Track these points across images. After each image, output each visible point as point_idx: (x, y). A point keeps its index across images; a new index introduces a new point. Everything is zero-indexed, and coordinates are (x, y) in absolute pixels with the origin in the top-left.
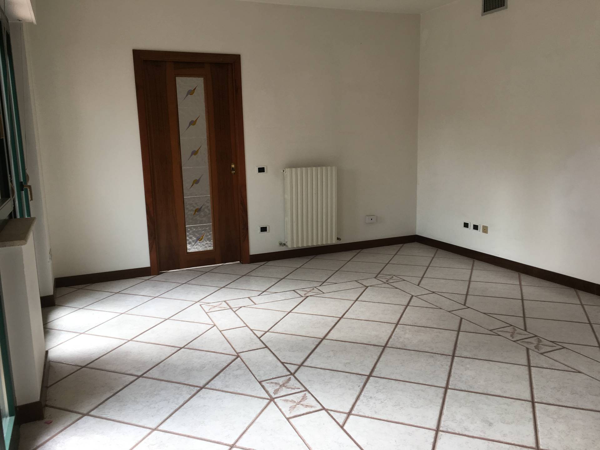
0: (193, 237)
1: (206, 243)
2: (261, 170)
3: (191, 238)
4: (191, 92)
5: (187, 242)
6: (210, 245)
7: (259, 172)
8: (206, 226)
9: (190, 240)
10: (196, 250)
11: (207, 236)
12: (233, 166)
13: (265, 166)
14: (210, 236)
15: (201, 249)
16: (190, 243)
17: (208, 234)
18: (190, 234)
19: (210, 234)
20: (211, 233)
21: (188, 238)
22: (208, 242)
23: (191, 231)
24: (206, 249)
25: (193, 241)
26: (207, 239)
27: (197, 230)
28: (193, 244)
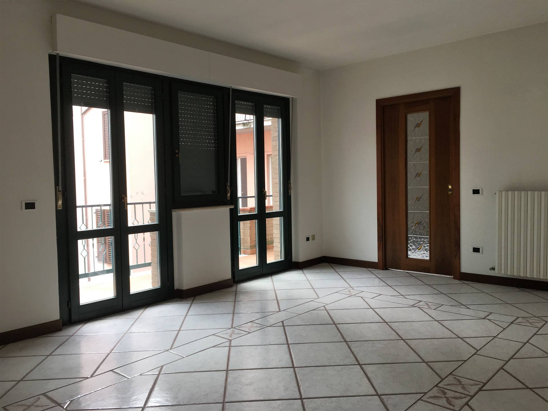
0: (413, 246)
1: (424, 252)
2: (476, 192)
3: (411, 246)
4: (418, 125)
5: (409, 249)
6: (427, 255)
7: (473, 194)
8: (424, 238)
9: (411, 248)
10: (415, 257)
11: (425, 247)
12: (450, 187)
13: (480, 188)
14: (427, 248)
15: (419, 257)
16: (410, 250)
17: (426, 246)
18: (411, 242)
19: (427, 246)
20: (429, 244)
21: (409, 246)
22: (425, 252)
23: (412, 240)
24: (423, 258)
25: (413, 249)
26: (425, 249)
27: (416, 240)
28: (413, 251)
